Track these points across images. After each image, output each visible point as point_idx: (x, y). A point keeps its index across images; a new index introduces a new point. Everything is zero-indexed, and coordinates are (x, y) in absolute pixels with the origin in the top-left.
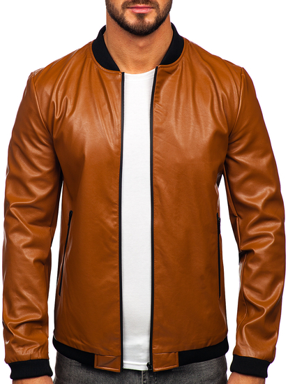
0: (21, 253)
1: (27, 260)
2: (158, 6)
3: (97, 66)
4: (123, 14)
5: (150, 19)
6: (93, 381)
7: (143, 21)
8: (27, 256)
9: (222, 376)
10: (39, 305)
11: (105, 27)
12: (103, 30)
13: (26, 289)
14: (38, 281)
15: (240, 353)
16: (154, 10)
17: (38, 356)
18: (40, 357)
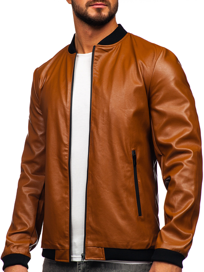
5: (105, 13)
7: (101, 14)
10: (28, 222)
16: (107, 8)
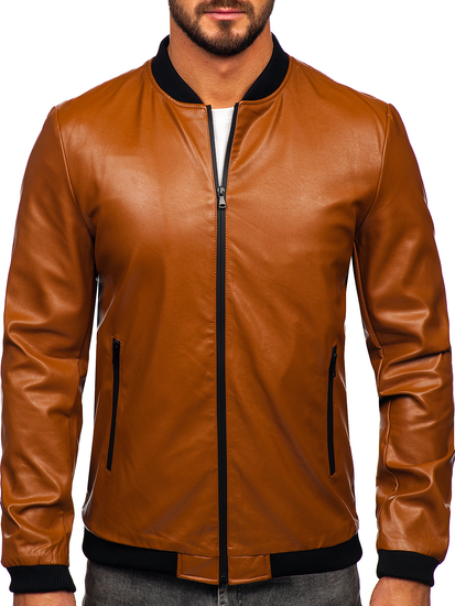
0: (22, 398)
1: (35, 409)
2: (252, 9)
3: (162, 96)
4: (197, 22)
5: (240, 30)
6: (142, 602)
7: (229, 33)
8: (34, 403)
9: (351, 599)
10: (57, 479)
11: (167, 38)
12: (165, 43)
13: (38, 454)
14: (56, 442)
15: (387, 546)
16: (245, 16)
17: (52, 560)
18: (54, 562)
